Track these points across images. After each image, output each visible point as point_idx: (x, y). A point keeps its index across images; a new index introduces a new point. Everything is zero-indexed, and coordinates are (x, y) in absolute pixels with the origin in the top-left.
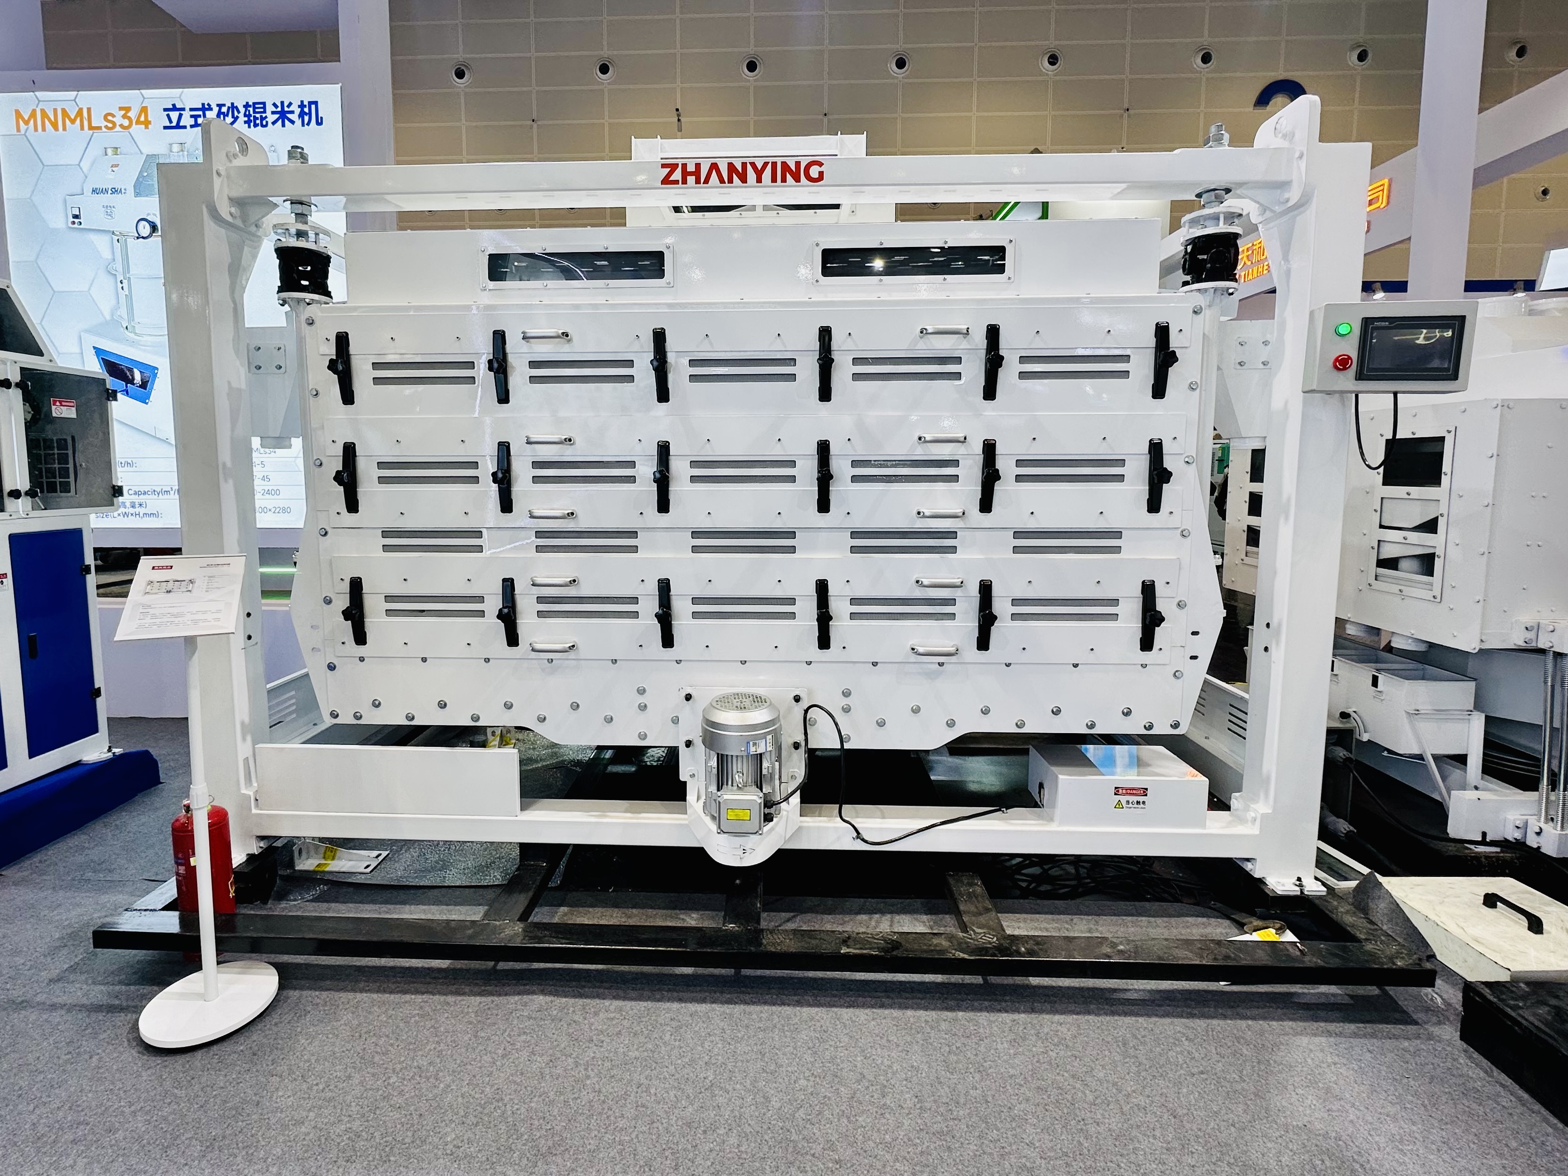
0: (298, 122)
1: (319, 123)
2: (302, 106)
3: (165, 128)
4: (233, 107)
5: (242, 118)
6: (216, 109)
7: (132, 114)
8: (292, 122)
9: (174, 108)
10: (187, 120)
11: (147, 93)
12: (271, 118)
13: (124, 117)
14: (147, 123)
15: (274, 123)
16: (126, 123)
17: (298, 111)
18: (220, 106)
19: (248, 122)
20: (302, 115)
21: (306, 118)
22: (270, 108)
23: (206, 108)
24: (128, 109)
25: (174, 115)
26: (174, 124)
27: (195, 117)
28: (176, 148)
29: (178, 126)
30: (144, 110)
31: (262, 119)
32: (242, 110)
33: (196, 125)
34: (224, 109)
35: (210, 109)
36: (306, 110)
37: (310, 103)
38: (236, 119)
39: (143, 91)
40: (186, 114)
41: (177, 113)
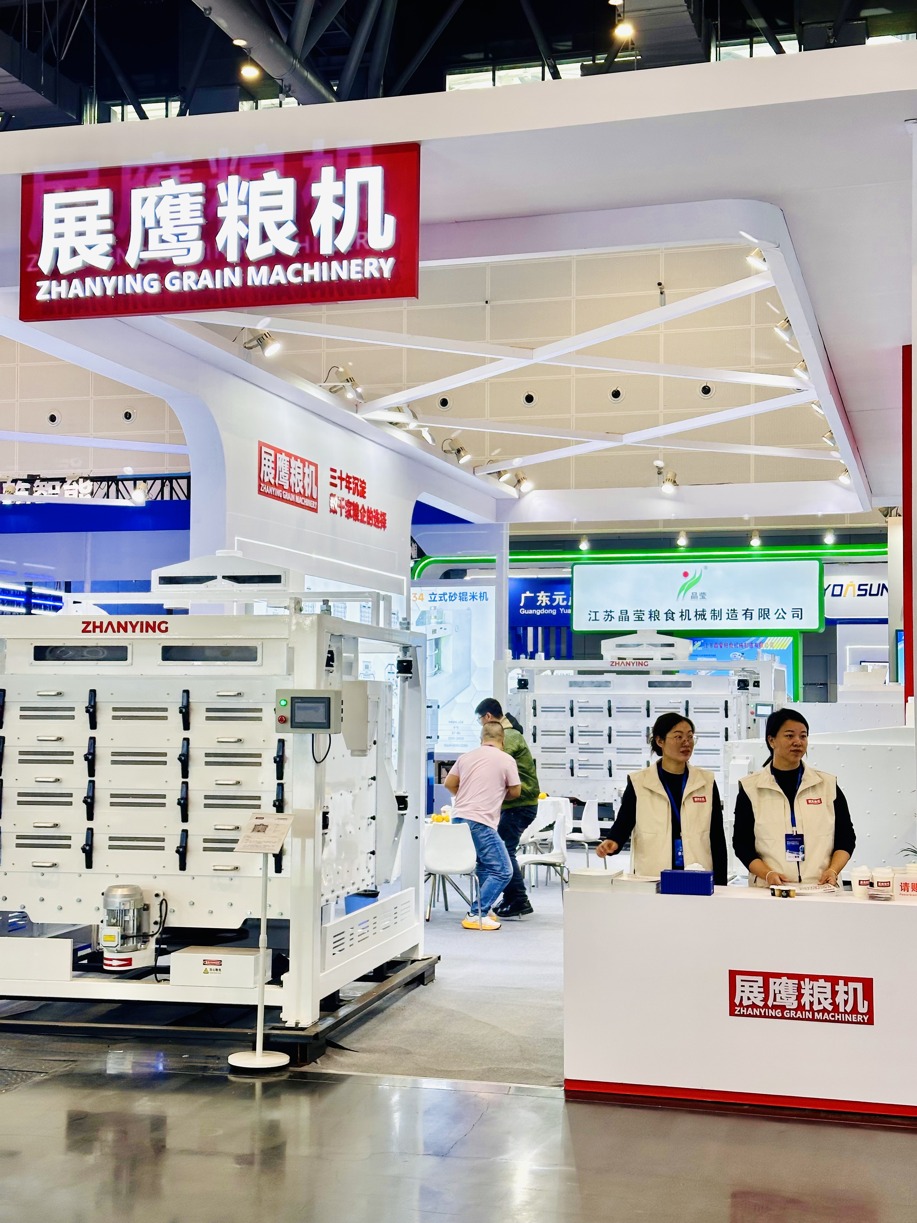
0: (479, 599)
1: (487, 600)
2: (481, 594)
3: (429, 601)
4: (455, 594)
5: (458, 598)
6: (448, 595)
7: (417, 596)
8: (477, 599)
9: (433, 594)
10: (437, 598)
11: (423, 588)
12: (469, 598)
13: (414, 597)
14: (422, 599)
15: (470, 599)
16: (415, 599)
17: (479, 595)
18: (450, 593)
19: (460, 599)
20: (481, 597)
21: (482, 598)
22: (469, 594)
23: (444, 594)
24: (416, 594)
25: (433, 597)
26: (433, 599)
27: (441, 597)
28: (433, 608)
29: (434, 601)
30: (422, 594)
31: (466, 598)
32: (458, 595)
33: (441, 600)
34: (452, 595)
35: (446, 594)
36: (482, 595)
37: (484, 593)
38: (456, 598)
39: (422, 588)
40: (437, 597)
41: (434, 596)
